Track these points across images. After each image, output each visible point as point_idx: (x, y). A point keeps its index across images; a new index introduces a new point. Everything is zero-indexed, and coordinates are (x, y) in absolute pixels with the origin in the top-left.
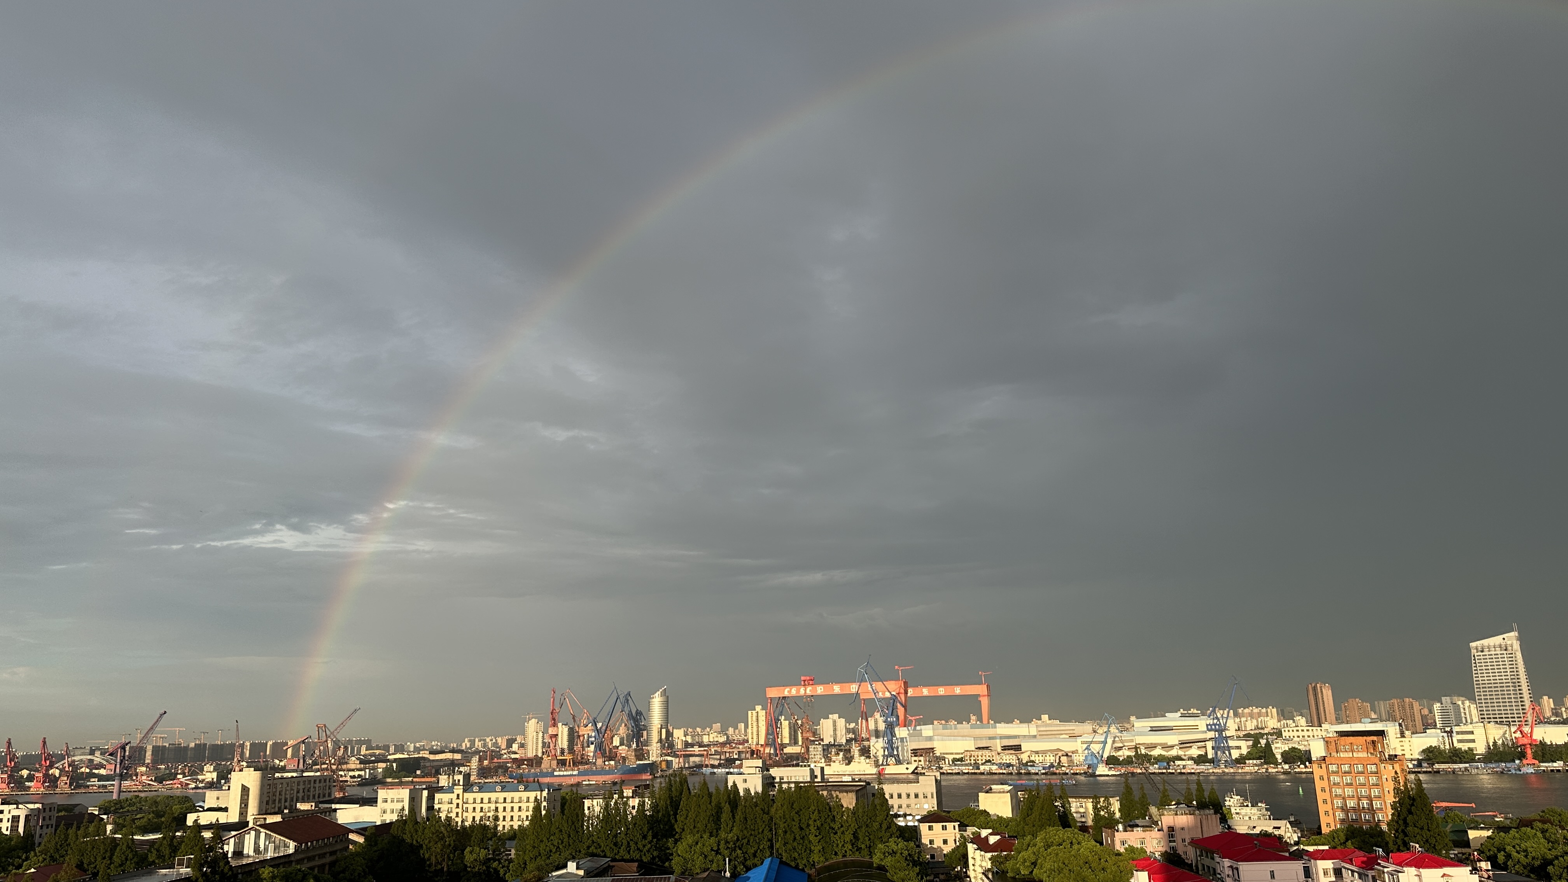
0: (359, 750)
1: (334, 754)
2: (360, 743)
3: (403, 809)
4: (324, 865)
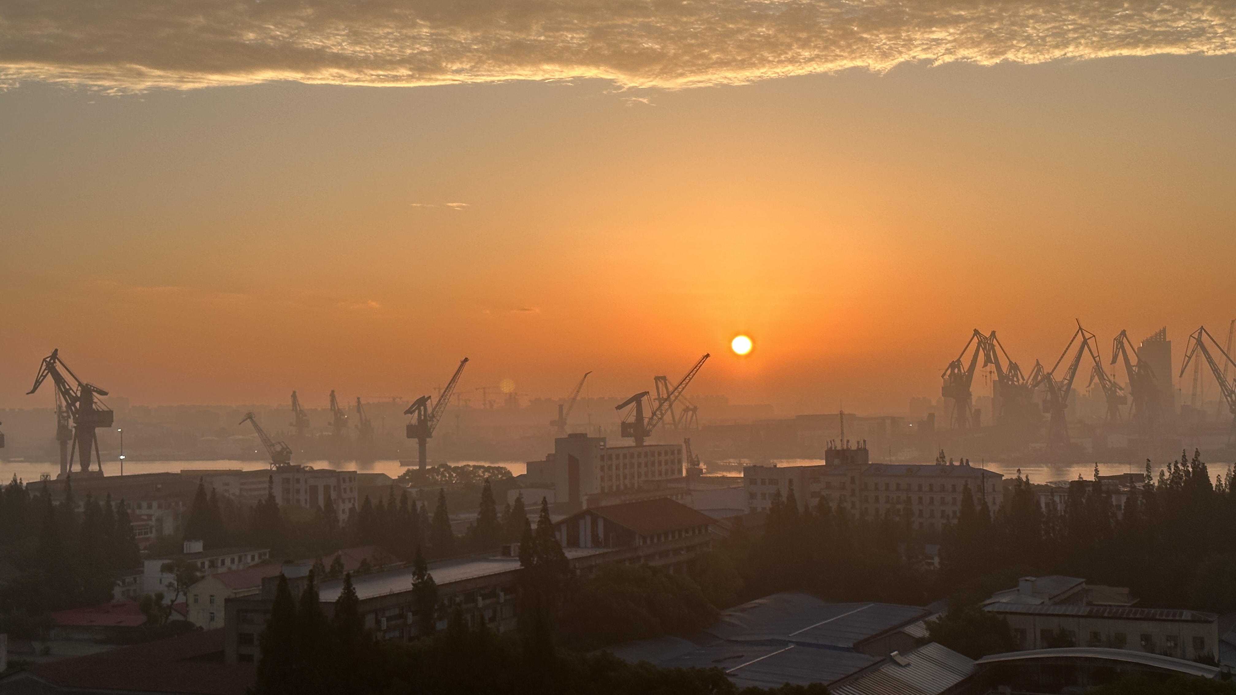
3: (778, 494)
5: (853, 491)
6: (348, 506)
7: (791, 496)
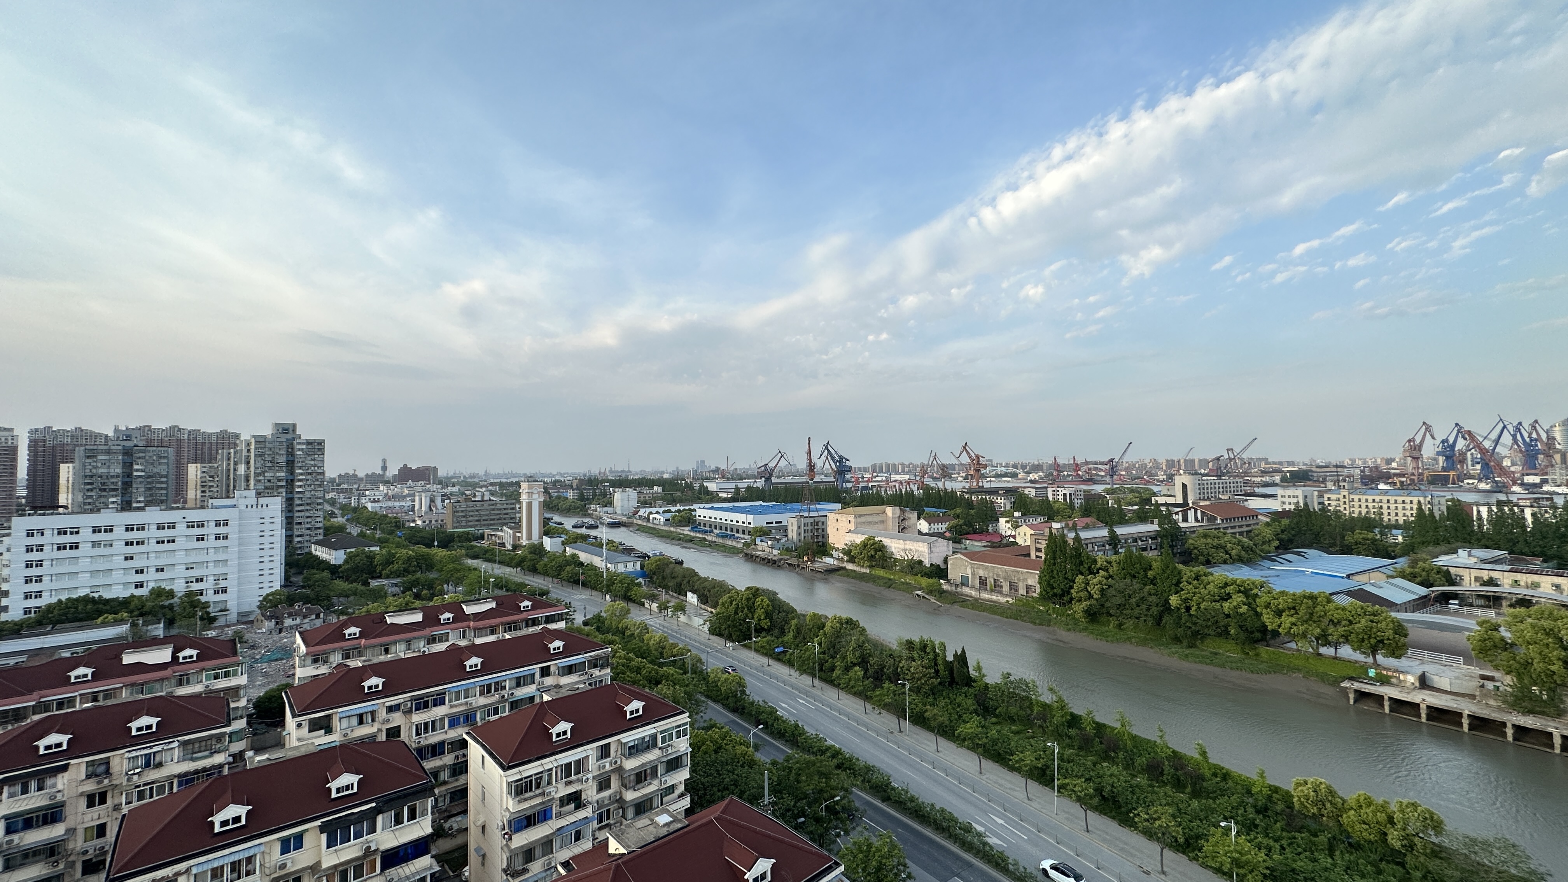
0: (1260, 465)
1: (1241, 468)
2: (1260, 460)
3: (1298, 502)
4: (1243, 532)
5: (1345, 503)
6: (1079, 501)
7: (1306, 504)
